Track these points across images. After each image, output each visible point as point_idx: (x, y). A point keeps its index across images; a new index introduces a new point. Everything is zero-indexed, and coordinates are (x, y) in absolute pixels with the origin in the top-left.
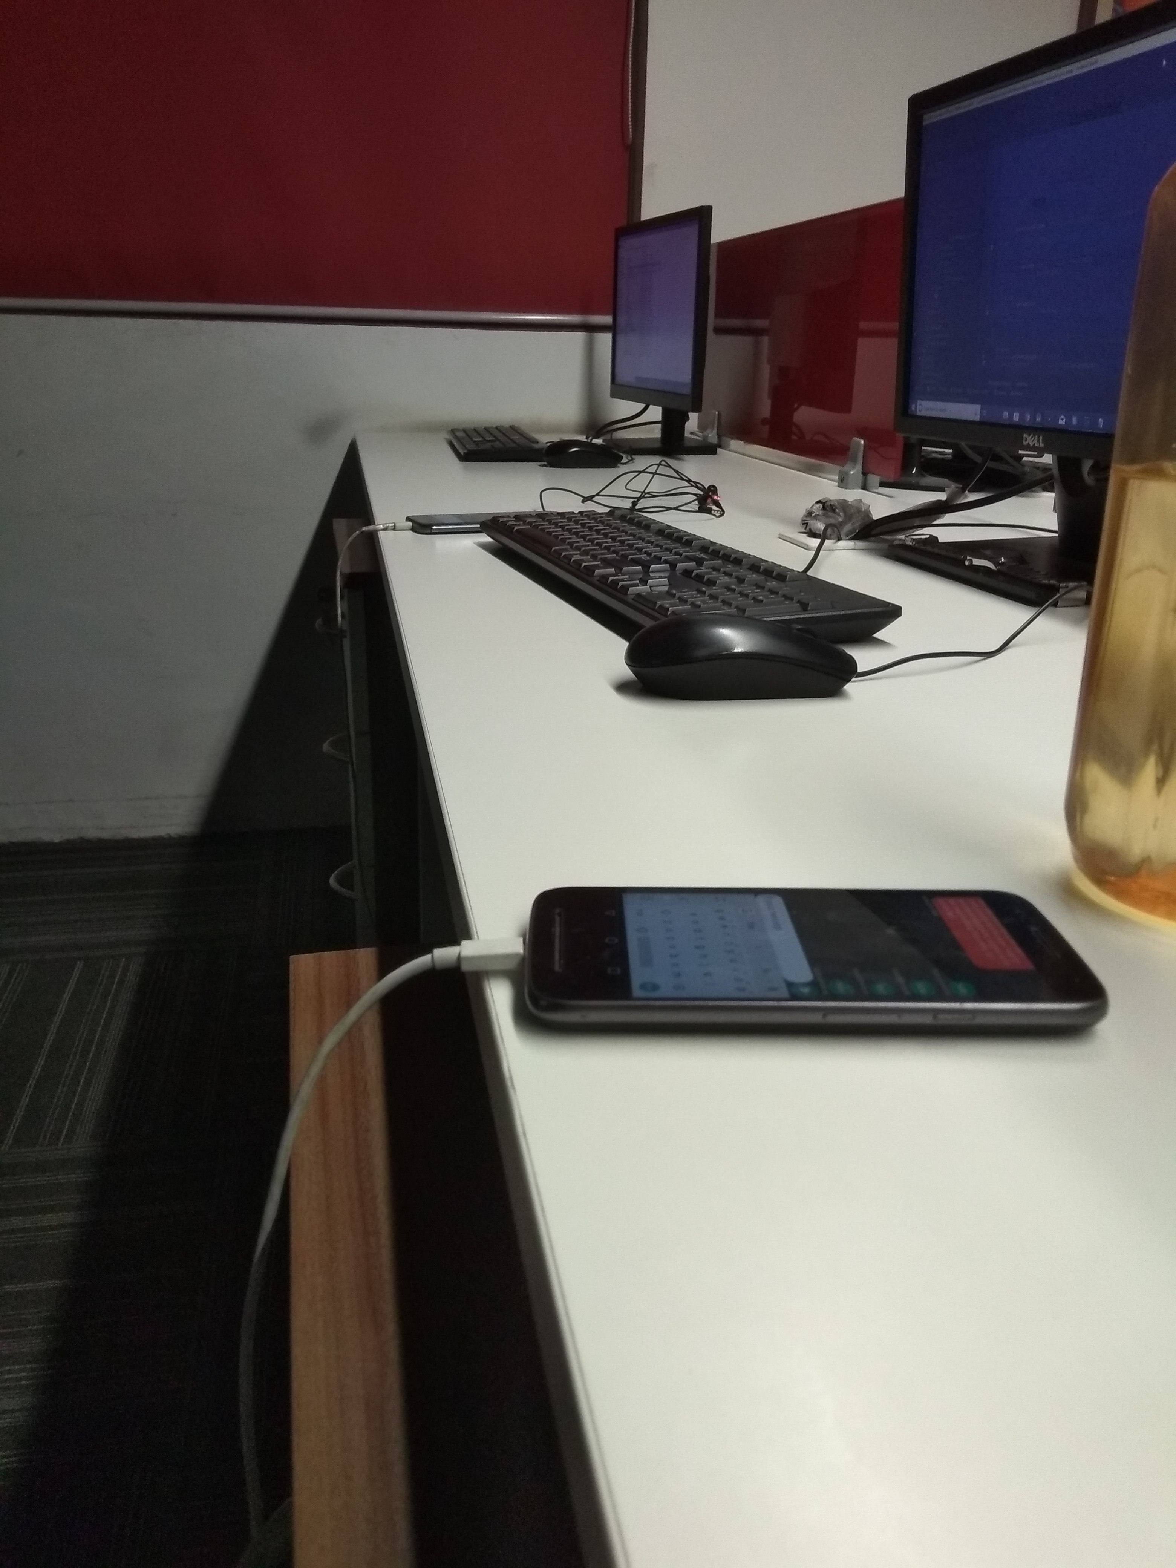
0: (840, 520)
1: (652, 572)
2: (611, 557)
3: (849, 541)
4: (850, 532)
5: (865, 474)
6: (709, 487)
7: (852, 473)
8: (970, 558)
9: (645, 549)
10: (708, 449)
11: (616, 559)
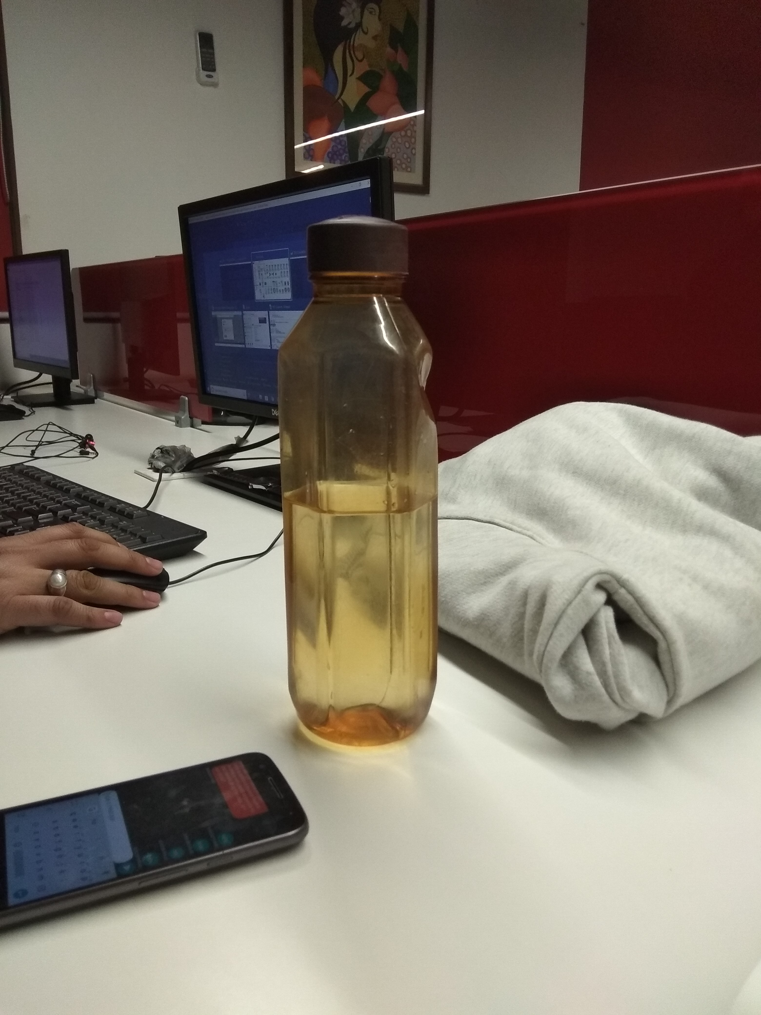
0: (173, 459)
1: (40, 519)
2: (10, 510)
3: (179, 473)
4: (180, 467)
5: (191, 418)
6: (87, 436)
7: (183, 417)
8: (252, 484)
9: (36, 500)
10: (88, 400)
11: (13, 511)
